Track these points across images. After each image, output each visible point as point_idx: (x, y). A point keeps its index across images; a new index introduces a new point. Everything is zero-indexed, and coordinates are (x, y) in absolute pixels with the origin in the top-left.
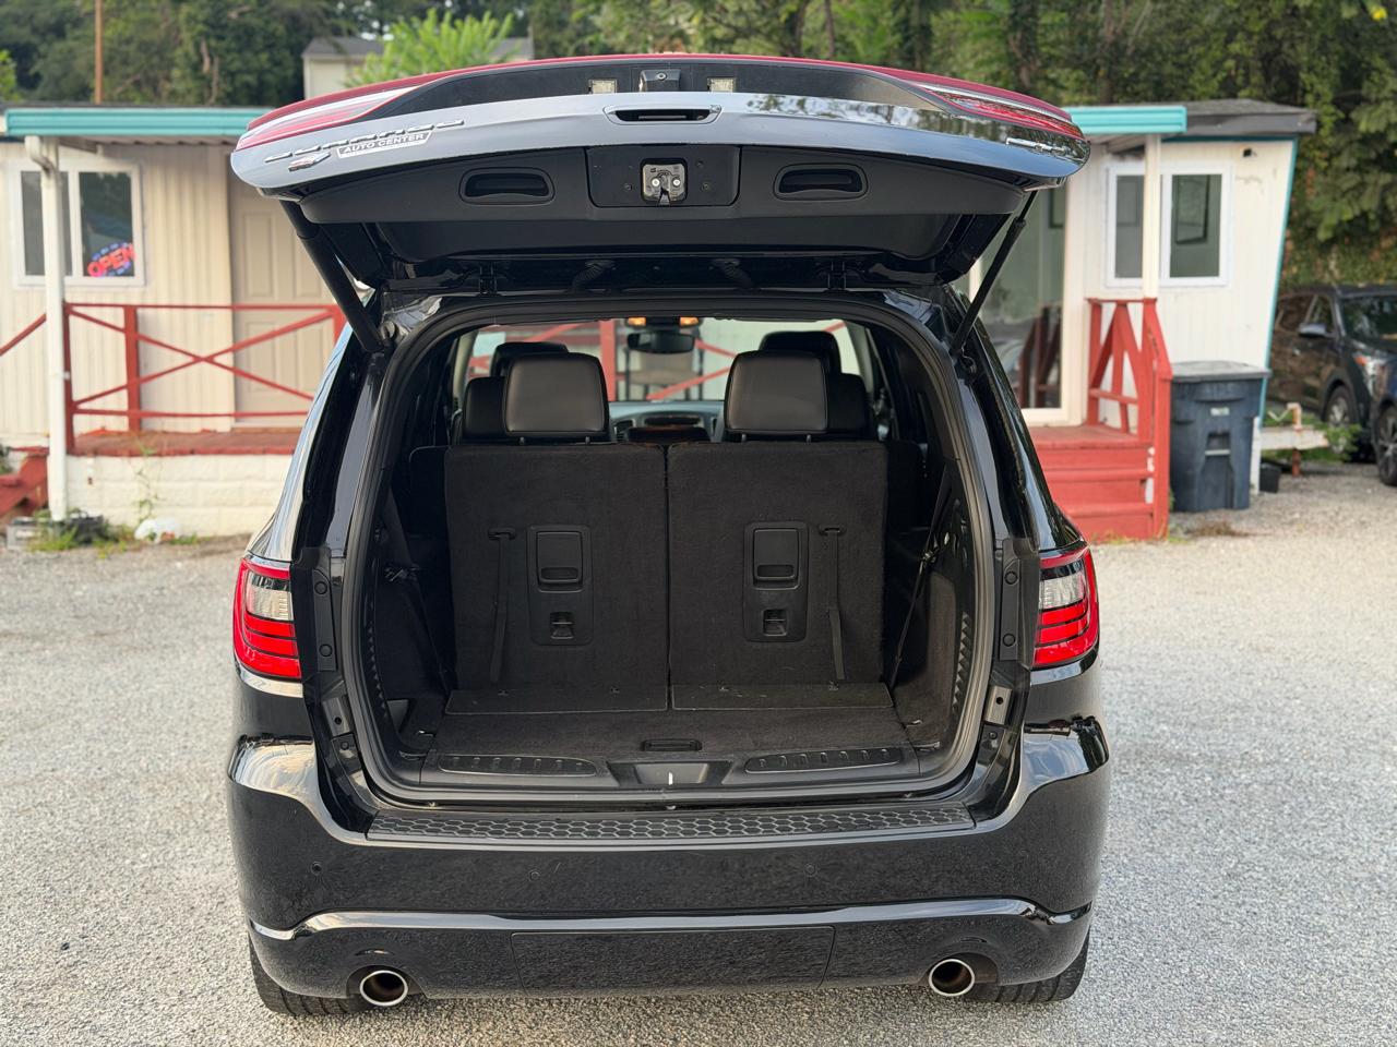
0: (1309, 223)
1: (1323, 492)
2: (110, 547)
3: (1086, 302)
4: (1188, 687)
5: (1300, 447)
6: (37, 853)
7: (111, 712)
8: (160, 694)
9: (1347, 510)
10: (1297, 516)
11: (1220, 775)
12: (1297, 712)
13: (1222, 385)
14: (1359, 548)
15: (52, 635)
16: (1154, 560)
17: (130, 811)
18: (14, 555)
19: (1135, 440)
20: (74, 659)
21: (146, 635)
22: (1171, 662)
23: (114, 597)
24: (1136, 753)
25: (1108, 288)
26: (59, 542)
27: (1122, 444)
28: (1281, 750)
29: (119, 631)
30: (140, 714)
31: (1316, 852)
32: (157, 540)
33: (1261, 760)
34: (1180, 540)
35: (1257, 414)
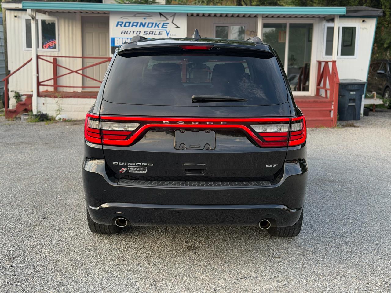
0: (382, 42)
1: (381, 116)
2: (49, 122)
3: (317, 62)
4: (337, 164)
5: (375, 104)
6: (31, 195)
7: (50, 162)
8: (63, 158)
9: (387, 121)
10: (373, 122)
11: (343, 186)
12: (366, 171)
13: (354, 86)
14: (389, 131)
15: (34, 143)
16: (332, 132)
17: (55, 186)
18: (23, 123)
19: (329, 100)
20: (40, 149)
21: (59, 144)
22: (333, 158)
23: (50, 134)
24: (321, 180)
25: (323, 58)
26: (35, 120)
27: (325, 101)
28: (361, 180)
29: (51, 143)
30: (58, 163)
31: (367, 204)
32: (61, 120)
33: (355, 182)
34: (340, 127)
35: (363, 94)
